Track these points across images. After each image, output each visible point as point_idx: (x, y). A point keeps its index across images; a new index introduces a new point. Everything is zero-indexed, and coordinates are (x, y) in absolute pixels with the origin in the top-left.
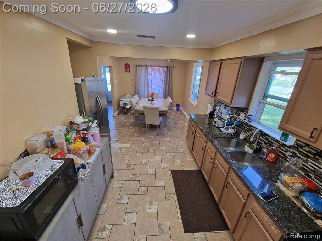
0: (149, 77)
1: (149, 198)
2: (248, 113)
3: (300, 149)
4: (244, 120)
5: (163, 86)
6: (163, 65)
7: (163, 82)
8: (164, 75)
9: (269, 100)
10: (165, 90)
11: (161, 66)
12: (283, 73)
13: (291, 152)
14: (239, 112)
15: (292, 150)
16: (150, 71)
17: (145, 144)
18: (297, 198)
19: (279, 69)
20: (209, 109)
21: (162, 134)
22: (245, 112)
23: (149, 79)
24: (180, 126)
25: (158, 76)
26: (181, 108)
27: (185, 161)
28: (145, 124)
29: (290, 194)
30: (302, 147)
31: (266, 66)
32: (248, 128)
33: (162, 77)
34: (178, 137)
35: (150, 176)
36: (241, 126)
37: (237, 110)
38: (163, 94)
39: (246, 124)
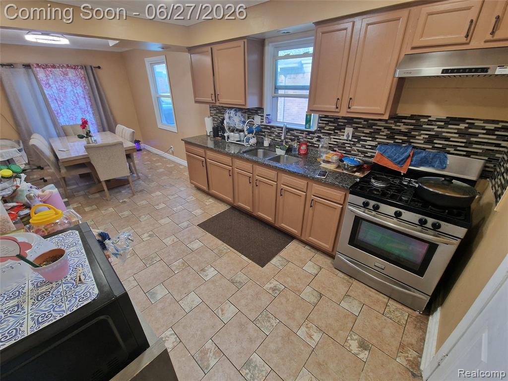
0: (46, 92)
1: (196, 268)
2: (263, 113)
3: (322, 131)
4: (262, 124)
5: (89, 109)
6: (72, 63)
7: (87, 101)
8: (85, 86)
9: (281, 92)
10: (98, 117)
11: (68, 66)
12: (287, 57)
13: (316, 137)
14: (252, 116)
15: (316, 135)
16: (45, 79)
17: (123, 215)
18: (339, 167)
19: (281, 53)
20: (209, 125)
21: (141, 191)
22: (259, 114)
23: (48, 96)
24: (162, 170)
25: (69, 89)
26: (142, 145)
27: (206, 207)
28: (100, 182)
29: (331, 167)
30: (323, 128)
31: (269, 49)
32: (269, 131)
33: (79, 90)
34: (171, 185)
35: (173, 246)
36: (260, 132)
37: (248, 114)
38: (98, 126)
39: (266, 127)
